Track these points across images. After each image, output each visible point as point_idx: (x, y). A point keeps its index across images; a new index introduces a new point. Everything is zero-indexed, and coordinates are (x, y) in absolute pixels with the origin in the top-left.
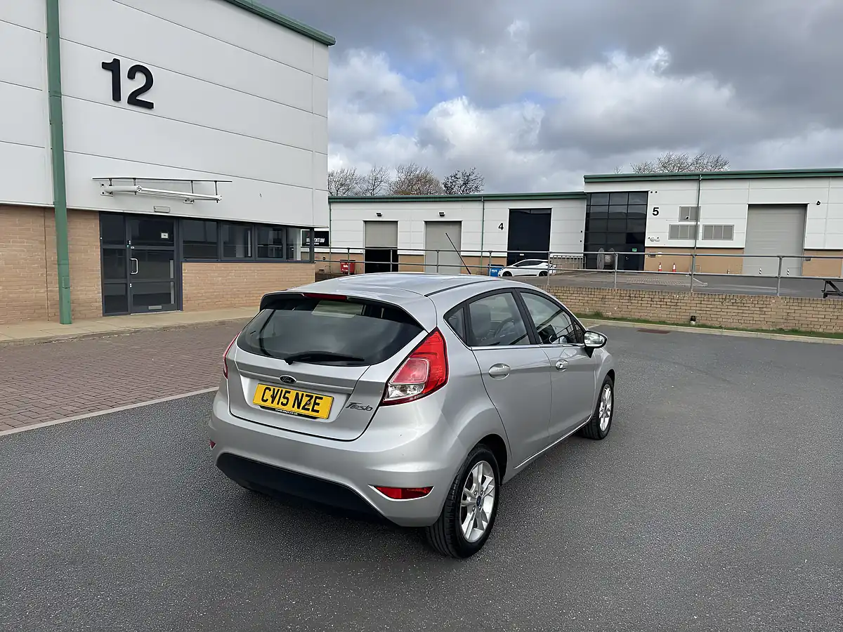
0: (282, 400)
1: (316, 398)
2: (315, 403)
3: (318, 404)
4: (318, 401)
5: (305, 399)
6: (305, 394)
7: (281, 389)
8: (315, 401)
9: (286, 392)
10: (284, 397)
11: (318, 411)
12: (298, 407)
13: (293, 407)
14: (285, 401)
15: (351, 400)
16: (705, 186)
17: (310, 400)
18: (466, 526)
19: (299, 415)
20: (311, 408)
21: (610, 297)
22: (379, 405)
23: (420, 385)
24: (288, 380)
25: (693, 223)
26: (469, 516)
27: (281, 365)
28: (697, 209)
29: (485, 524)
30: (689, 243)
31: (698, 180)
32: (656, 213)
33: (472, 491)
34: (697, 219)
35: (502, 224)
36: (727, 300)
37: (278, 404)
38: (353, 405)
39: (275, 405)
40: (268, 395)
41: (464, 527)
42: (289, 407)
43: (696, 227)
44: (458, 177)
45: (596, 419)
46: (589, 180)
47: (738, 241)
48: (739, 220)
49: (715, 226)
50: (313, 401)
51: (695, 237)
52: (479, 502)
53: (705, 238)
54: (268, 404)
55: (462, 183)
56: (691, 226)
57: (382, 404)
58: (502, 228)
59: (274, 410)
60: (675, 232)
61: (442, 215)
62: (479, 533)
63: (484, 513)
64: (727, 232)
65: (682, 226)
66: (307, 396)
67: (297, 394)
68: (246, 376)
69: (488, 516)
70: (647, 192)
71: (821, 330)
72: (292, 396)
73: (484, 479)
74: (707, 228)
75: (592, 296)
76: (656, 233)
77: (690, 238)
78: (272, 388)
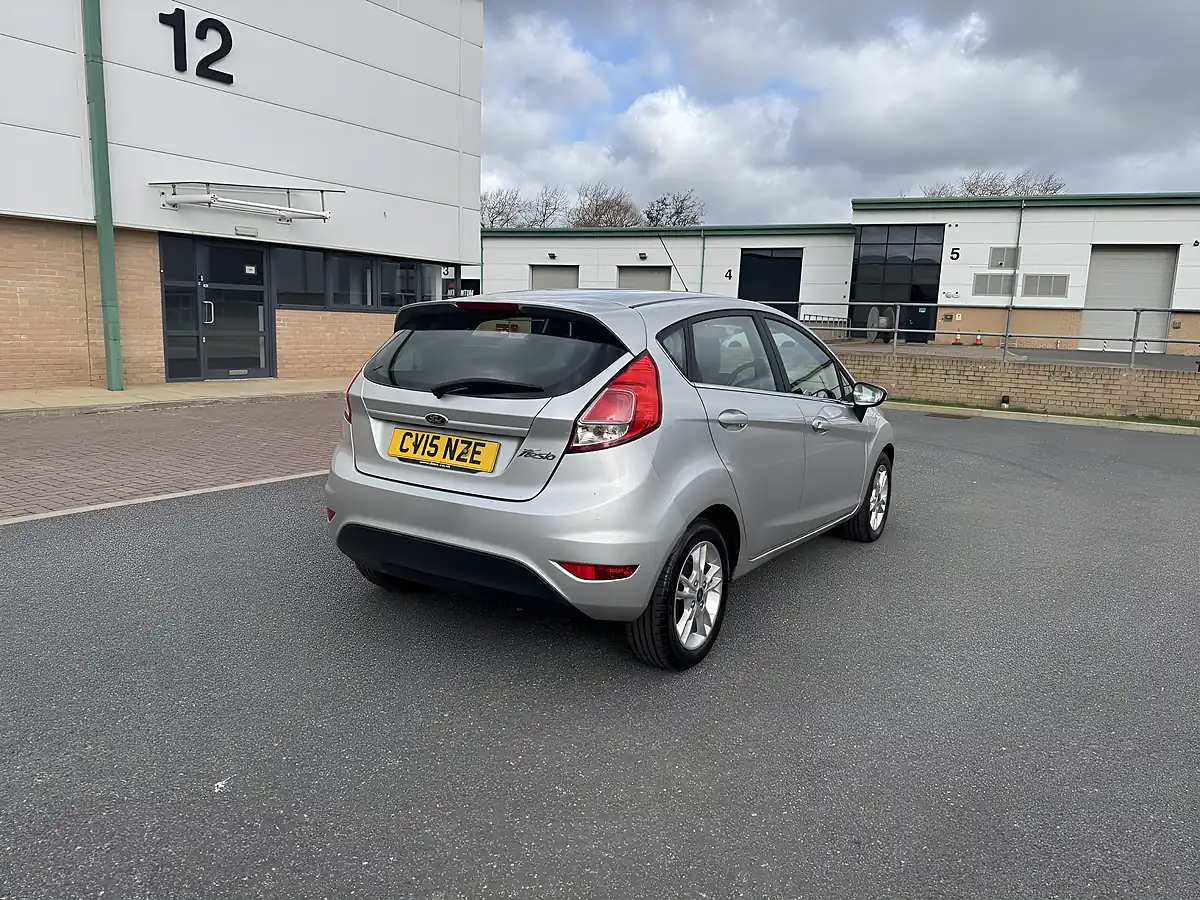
0: (428, 448)
1: (476, 444)
2: (475, 452)
3: (479, 453)
4: (478, 449)
5: (461, 447)
6: (460, 439)
7: (426, 434)
8: (475, 448)
9: (434, 438)
10: (431, 445)
11: (478, 463)
12: (452, 458)
13: (444, 457)
14: (433, 450)
15: (526, 446)
16: (1029, 217)
17: (467, 448)
18: (683, 626)
19: (452, 468)
20: (468, 458)
21: (886, 369)
22: (566, 452)
23: (622, 426)
24: (436, 422)
25: (1010, 272)
26: (687, 613)
27: (428, 399)
28: (1016, 251)
29: (708, 630)
30: (1002, 301)
31: (1019, 209)
32: (955, 256)
33: (691, 580)
34: (1015, 265)
35: (730, 271)
36: (1057, 374)
37: (423, 454)
38: (527, 453)
39: (418, 456)
40: (409, 443)
41: (680, 627)
42: (438, 458)
43: (1013, 278)
44: (667, 202)
45: (865, 512)
46: (860, 206)
47: (1075, 298)
48: (1078, 269)
49: (1042, 277)
50: (471, 448)
51: (1011, 292)
52: (701, 597)
53: (1027, 292)
54: (410, 455)
55: (673, 211)
56: (1006, 276)
57: (569, 450)
58: (730, 277)
59: (417, 462)
60: (982, 284)
61: (643, 257)
62: (698, 641)
63: (706, 613)
64: (1058, 284)
65: (993, 276)
66: (463, 442)
67: (450, 440)
68: (377, 418)
69: (713, 618)
70: (944, 225)
71: (1192, 418)
72: (442, 443)
73: (707, 568)
74: (1029, 279)
75: (861, 367)
76: (955, 286)
77: (1004, 294)
78: (414, 433)
